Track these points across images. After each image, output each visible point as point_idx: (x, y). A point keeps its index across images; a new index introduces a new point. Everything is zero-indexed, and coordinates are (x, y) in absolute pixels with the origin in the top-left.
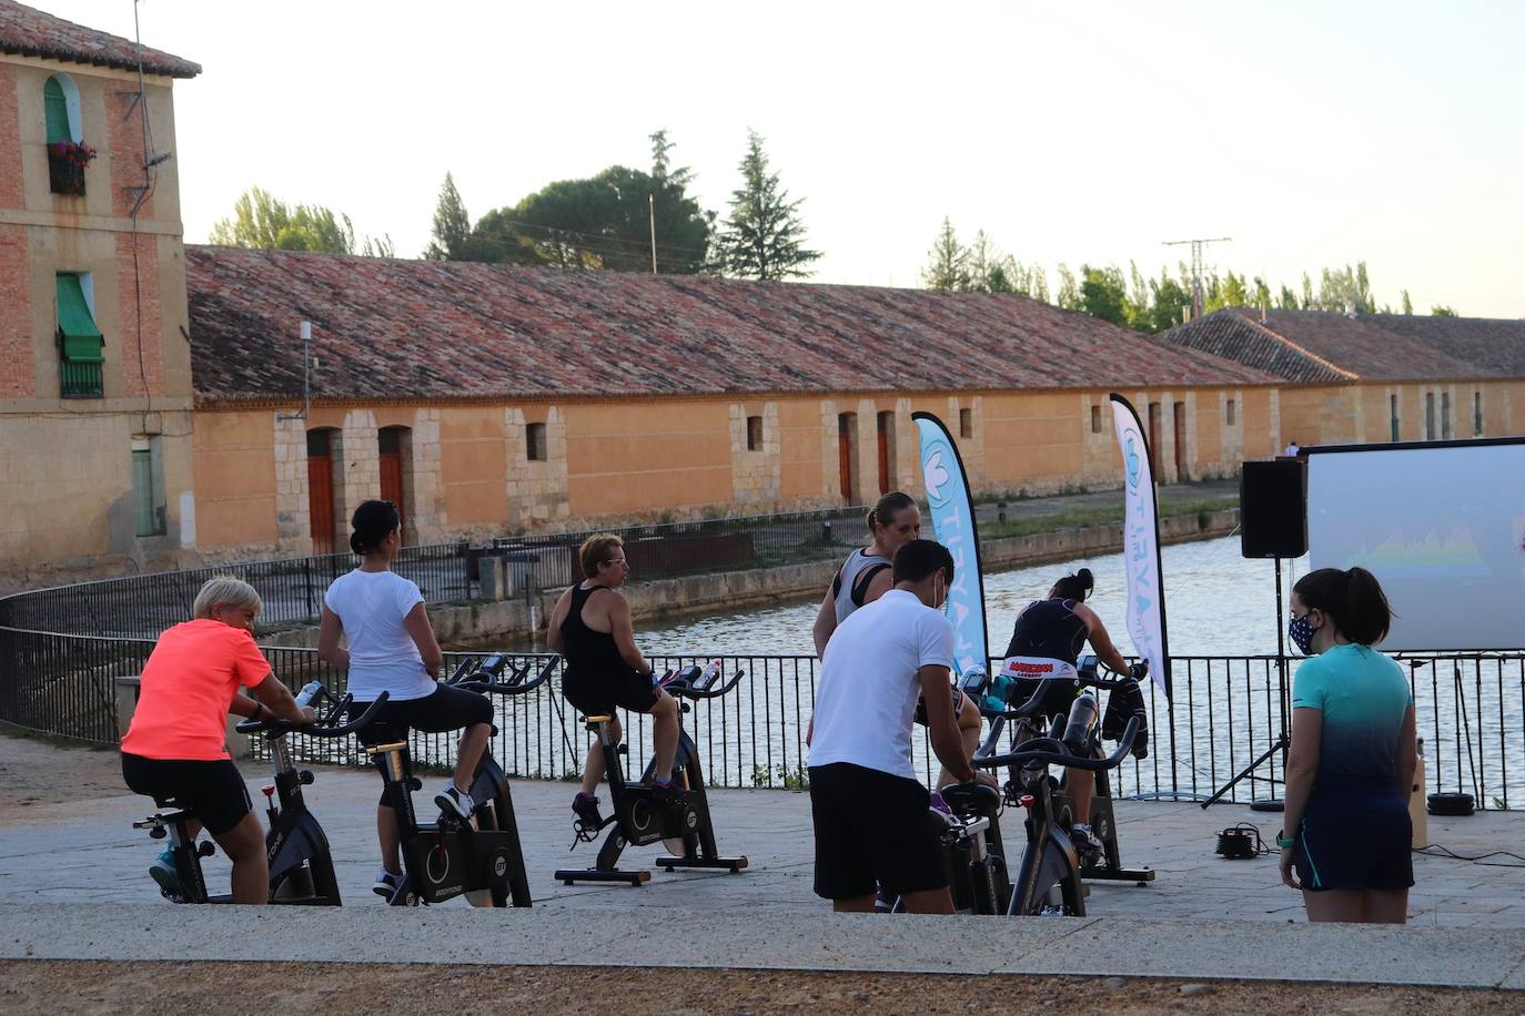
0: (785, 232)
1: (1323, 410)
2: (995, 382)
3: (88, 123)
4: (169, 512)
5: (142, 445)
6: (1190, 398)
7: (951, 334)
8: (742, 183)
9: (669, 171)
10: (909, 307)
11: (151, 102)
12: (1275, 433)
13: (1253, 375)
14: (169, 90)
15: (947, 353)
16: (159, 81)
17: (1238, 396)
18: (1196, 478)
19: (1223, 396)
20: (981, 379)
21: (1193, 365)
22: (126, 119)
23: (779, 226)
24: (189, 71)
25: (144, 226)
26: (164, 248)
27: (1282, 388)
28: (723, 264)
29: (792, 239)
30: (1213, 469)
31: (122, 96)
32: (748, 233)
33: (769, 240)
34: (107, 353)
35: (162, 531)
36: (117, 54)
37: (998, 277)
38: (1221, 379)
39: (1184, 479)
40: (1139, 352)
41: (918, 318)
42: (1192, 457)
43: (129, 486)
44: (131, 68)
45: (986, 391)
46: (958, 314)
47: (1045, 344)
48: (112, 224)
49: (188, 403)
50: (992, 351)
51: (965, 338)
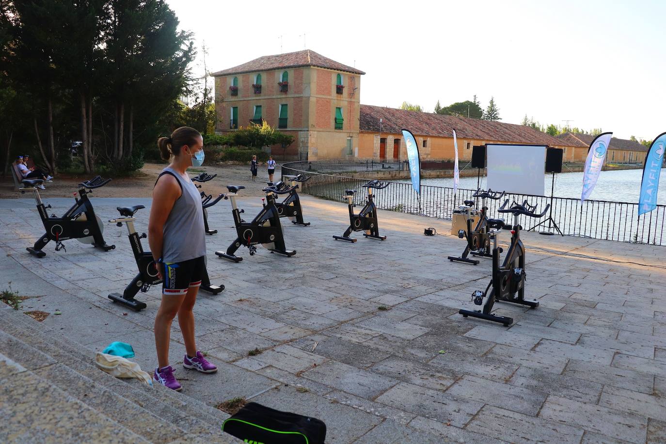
0: (496, 114)
1: (583, 152)
3: (345, 82)
4: (353, 151)
5: (349, 138)
8: (489, 105)
9: (476, 102)
10: (505, 126)
11: (356, 79)
12: (573, 155)
13: (570, 144)
14: (360, 77)
15: (510, 135)
16: (358, 75)
17: (566, 148)
19: (563, 148)
21: (558, 141)
22: (352, 81)
24: (363, 74)
25: (353, 100)
26: (356, 104)
27: (575, 147)
28: (484, 119)
31: (351, 77)
32: (490, 114)
33: (493, 115)
34: (345, 122)
35: (352, 154)
36: (350, 70)
38: (563, 144)
40: (548, 138)
43: (346, 145)
44: (353, 73)
46: (514, 128)
47: (530, 135)
48: (347, 100)
49: (358, 132)
50: (519, 135)
51: (514, 133)
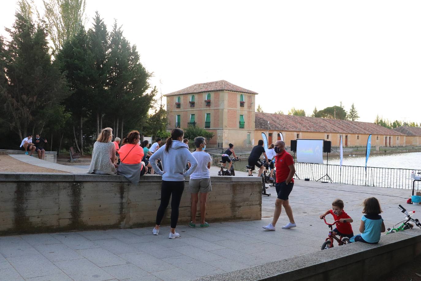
0: (356, 114)
1: (413, 139)
2: (363, 133)
3: (245, 99)
4: (251, 141)
5: (249, 134)
6: (392, 137)
7: (360, 127)
8: (351, 108)
9: (342, 106)
10: (355, 123)
11: (252, 97)
12: (405, 142)
13: (402, 134)
14: (255, 96)
15: (358, 129)
16: (254, 95)
17: (399, 137)
18: (392, 146)
19: (397, 137)
20: (361, 132)
21: (393, 132)
22: (249, 99)
23: (355, 113)
24: (257, 94)
25: (250, 110)
26: (253, 113)
27: (406, 136)
28: (348, 118)
29: (357, 115)
30: (395, 145)
31: (249, 97)
32: (352, 114)
33: (354, 115)
34: (245, 124)
35: (250, 143)
36: (249, 92)
37: (382, 121)
38: (397, 134)
39: (390, 146)
40: (386, 130)
41: (356, 125)
42: (392, 144)
43: (247, 138)
44: (250, 94)
45: (361, 134)
46: (362, 125)
47: (373, 129)
48: (247, 110)
49: (254, 130)
50: (365, 129)
51: (361, 127)
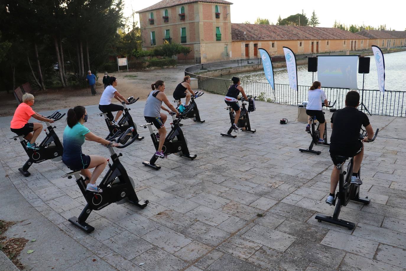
2: (332, 38)
3: (220, 10)
4: (229, 53)
5: (226, 46)
6: (357, 41)
7: (328, 33)
8: (312, 15)
9: (304, 14)
11: (228, 8)
12: (368, 45)
13: (365, 38)
14: (230, 6)
15: (327, 35)
16: (229, 5)
17: (363, 40)
18: (357, 50)
19: (361, 40)
20: (330, 38)
21: (358, 36)
22: (225, 9)
23: (316, 20)
24: (232, 4)
25: (226, 21)
26: (229, 24)
27: (369, 39)
28: (309, 24)
29: (317, 21)
30: (359, 49)
31: (224, 7)
32: (312, 21)
33: (315, 21)
34: (222, 36)
35: (228, 56)
36: (224, 2)
37: (341, 26)
38: (361, 38)
39: (355, 50)
40: (351, 35)
41: (324, 31)
42: (357, 48)
43: (224, 50)
44: (225, 4)
45: (331, 40)
46: (329, 30)
47: (340, 34)
48: (223, 22)
49: (231, 41)
50: (333, 35)
51: (330, 33)
